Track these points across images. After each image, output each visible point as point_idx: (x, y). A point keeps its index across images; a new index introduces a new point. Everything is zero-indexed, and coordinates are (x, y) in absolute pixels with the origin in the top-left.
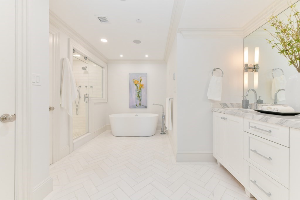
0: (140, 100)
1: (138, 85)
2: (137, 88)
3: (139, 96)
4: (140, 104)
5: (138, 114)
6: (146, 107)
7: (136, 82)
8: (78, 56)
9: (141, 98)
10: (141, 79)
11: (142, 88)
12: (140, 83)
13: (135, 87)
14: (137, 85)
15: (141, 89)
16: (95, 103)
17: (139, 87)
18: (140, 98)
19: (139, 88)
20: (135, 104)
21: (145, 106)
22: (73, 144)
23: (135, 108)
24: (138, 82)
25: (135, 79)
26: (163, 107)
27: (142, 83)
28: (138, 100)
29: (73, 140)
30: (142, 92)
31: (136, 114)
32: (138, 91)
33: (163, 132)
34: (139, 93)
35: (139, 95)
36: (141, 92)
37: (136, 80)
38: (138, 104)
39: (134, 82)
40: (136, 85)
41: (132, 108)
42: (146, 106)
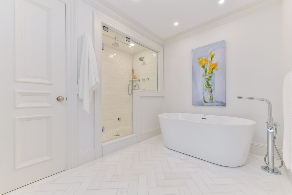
0: (211, 91)
1: (208, 66)
2: (206, 72)
3: (208, 85)
4: (211, 99)
5: (207, 117)
6: (224, 105)
7: (203, 62)
8: (132, 45)
9: (212, 88)
10: (212, 54)
11: (214, 70)
12: (211, 62)
13: (202, 70)
14: (206, 67)
15: (212, 72)
16: (140, 96)
17: (208, 69)
18: (210, 88)
19: (208, 71)
20: (201, 99)
21: (221, 102)
22: (102, 147)
23: (203, 105)
24: (206, 61)
25: (201, 57)
26: (270, 104)
27: (214, 61)
28: (207, 92)
29: (103, 142)
30: (214, 77)
31: (204, 115)
32: (206, 77)
33: (271, 167)
34: (209, 80)
35: (210, 83)
36: (212, 78)
37: (204, 58)
38: (207, 98)
39: (200, 63)
40: (203, 67)
41: (197, 105)
42: (224, 102)
